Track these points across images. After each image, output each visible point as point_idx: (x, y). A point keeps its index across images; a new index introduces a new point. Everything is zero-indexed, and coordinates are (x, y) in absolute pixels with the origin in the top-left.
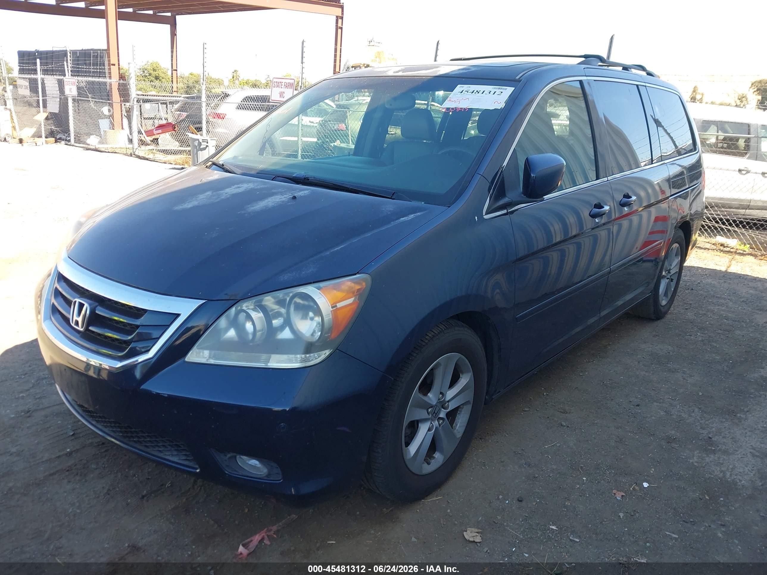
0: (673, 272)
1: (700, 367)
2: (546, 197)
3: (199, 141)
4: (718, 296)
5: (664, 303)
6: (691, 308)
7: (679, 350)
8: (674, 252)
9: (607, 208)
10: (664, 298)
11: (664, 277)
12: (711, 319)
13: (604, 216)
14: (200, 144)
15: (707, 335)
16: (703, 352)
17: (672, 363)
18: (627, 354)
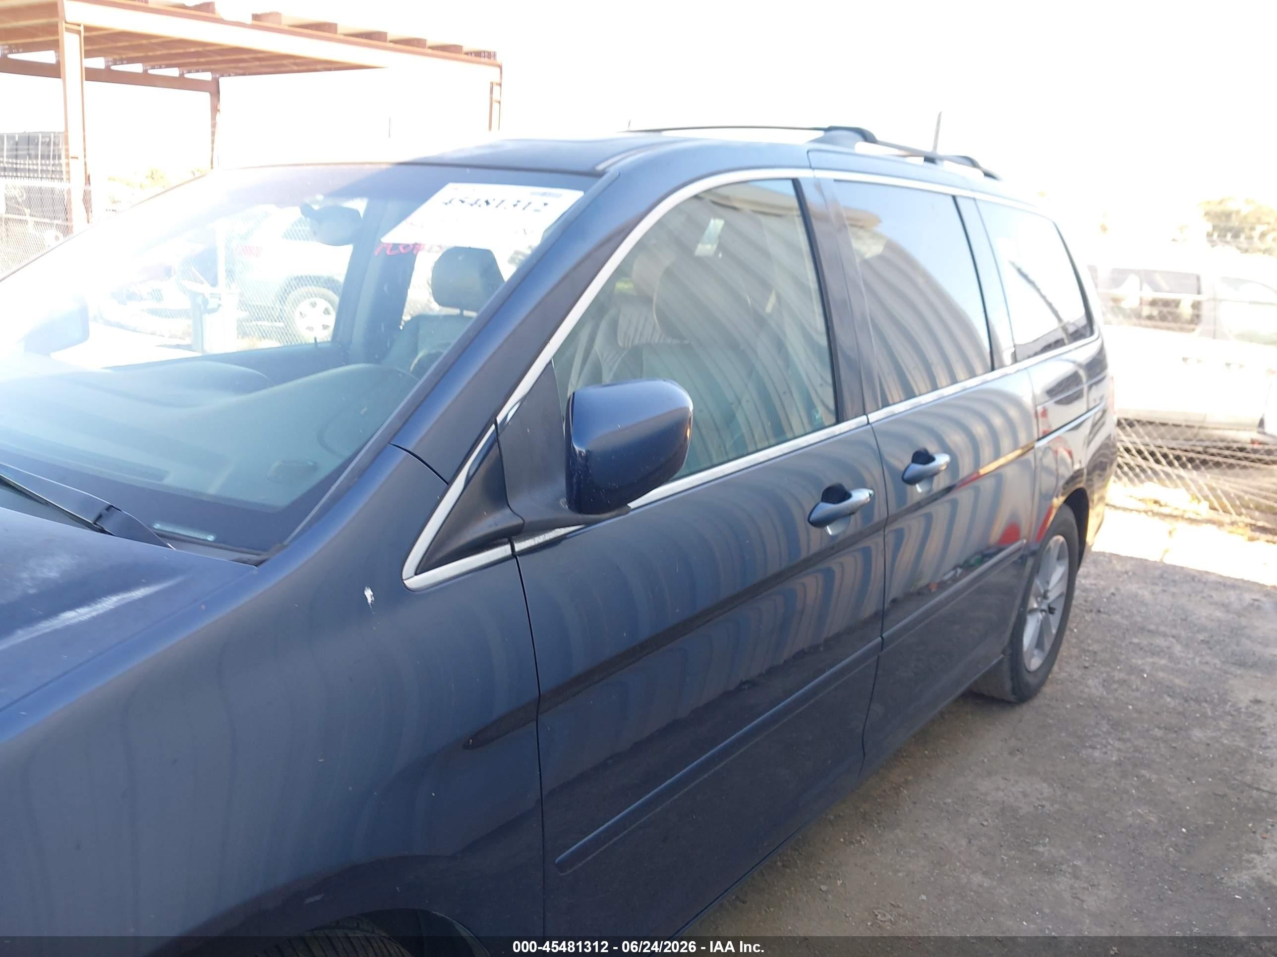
0: (1052, 596)
1: (1113, 852)
2: (632, 505)
3: (204, 296)
4: (1152, 627)
5: (1035, 662)
6: (1096, 664)
7: (1066, 795)
8: (1055, 553)
9: (861, 496)
10: (1036, 652)
11: (1033, 611)
12: (1138, 694)
13: (853, 517)
14: (206, 302)
15: (1129, 744)
16: (1121, 800)
17: (1049, 842)
18: (944, 814)
